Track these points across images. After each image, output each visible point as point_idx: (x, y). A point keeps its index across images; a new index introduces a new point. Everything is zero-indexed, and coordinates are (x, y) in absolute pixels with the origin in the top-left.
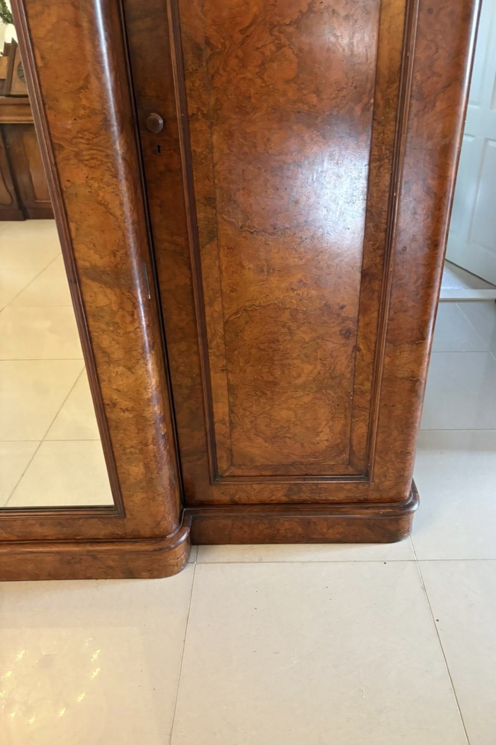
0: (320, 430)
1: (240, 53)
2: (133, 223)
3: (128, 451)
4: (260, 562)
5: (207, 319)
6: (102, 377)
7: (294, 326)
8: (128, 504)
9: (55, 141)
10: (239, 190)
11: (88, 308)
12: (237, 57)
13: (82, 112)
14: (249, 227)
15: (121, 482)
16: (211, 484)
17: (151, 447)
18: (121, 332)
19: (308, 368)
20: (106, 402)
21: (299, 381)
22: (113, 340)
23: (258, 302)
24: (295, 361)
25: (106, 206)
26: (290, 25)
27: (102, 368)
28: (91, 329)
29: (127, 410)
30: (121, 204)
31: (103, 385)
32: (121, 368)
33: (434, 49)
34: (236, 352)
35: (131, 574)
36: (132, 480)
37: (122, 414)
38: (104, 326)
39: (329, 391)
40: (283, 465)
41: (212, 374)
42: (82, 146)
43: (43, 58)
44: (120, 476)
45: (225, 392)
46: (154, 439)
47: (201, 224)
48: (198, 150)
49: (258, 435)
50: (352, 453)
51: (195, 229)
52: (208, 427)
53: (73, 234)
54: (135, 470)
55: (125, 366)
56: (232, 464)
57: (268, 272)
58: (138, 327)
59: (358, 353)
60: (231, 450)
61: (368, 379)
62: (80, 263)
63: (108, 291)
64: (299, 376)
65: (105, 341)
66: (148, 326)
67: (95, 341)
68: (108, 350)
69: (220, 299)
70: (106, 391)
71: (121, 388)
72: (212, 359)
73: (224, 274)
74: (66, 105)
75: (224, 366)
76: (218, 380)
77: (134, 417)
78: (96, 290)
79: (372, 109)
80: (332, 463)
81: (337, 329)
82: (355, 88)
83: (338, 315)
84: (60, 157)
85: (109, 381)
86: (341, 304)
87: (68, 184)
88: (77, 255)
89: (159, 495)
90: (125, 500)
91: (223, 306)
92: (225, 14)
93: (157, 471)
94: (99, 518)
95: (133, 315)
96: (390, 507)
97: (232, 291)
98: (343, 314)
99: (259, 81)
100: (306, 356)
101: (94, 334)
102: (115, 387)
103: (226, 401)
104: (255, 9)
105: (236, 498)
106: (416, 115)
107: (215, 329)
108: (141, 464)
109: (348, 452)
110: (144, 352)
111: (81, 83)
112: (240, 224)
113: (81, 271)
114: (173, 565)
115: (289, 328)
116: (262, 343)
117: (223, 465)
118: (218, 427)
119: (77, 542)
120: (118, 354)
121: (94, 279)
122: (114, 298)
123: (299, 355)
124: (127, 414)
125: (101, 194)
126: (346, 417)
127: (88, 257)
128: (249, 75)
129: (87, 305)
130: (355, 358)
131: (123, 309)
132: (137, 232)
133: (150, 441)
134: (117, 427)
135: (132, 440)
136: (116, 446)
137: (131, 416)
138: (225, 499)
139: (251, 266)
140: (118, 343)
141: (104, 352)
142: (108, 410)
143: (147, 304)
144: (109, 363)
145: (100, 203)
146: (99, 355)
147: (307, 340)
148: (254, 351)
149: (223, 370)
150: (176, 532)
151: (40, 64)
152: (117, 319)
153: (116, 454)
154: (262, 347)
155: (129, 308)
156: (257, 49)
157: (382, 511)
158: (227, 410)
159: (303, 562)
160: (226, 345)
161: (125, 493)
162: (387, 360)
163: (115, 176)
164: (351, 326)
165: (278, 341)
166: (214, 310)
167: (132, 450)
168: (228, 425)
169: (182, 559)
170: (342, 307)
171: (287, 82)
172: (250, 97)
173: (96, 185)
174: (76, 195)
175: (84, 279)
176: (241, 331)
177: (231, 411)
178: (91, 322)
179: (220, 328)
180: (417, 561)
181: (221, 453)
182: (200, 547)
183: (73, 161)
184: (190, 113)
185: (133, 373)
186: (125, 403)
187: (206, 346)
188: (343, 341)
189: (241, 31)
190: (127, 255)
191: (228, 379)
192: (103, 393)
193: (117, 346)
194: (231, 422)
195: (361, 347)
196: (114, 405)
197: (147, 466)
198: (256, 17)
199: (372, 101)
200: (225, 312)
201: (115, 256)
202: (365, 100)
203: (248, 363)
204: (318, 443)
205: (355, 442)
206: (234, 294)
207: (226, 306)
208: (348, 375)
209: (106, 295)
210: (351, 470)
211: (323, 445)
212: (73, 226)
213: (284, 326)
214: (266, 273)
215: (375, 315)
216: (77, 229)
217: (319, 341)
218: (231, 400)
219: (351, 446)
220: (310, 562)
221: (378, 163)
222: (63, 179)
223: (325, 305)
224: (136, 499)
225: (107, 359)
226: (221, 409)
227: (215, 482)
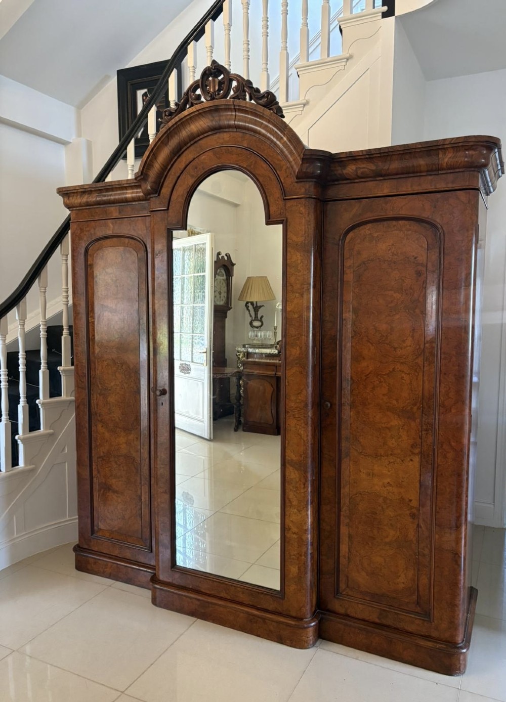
0: (399, 575)
1: (364, 383)
2: (311, 444)
3: (292, 557)
4: (357, 659)
5: (342, 495)
6: (287, 513)
7: (385, 507)
8: (287, 590)
9: (287, 410)
10: (360, 436)
11: (286, 478)
12: (363, 384)
13: (298, 401)
14: (364, 453)
15: (286, 575)
16: (334, 596)
17: (303, 557)
18: (298, 492)
19: (392, 533)
20: (286, 527)
21: (387, 540)
22: (294, 495)
23: (367, 491)
24: (385, 527)
25: (301, 436)
26: (385, 375)
27: (287, 509)
28: (286, 488)
29: (295, 533)
30: (307, 436)
31: (286, 517)
32: (296, 510)
33: (448, 388)
34: (354, 516)
35: (281, 640)
36: (291, 576)
37: (292, 535)
38: (291, 488)
39: (404, 550)
40: (377, 595)
41: (341, 527)
42: (296, 413)
43: (288, 382)
44: (286, 571)
45: (347, 539)
46: (305, 553)
47: (343, 449)
48: (345, 417)
49: (363, 570)
50: (419, 596)
51: (340, 451)
52: (336, 557)
53: (286, 445)
54: (293, 570)
55: (297, 509)
56: (348, 586)
57: (373, 476)
58: (306, 491)
59: (420, 529)
60: (347, 577)
61: (427, 547)
62: (287, 457)
63: (296, 471)
64: (387, 537)
65: (291, 495)
66: (311, 492)
67: (287, 494)
68: (291, 500)
69: (348, 486)
70: (287, 521)
71: (294, 520)
72: (342, 518)
73: (351, 473)
74: (293, 398)
75: (347, 523)
76: (344, 530)
77: (297, 538)
78: (291, 470)
79: (421, 409)
80: (407, 601)
81: (408, 512)
82: (414, 400)
83: (409, 504)
84: (287, 416)
85: (289, 516)
86: (410, 499)
87: (288, 426)
88: (286, 454)
89: (303, 589)
90: (286, 588)
91: (350, 490)
92: (359, 370)
93: (304, 573)
94: (271, 596)
95: (304, 485)
96: (445, 645)
97: (354, 483)
98: (411, 504)
99: (371, 394)
100: (391, 524)
101: (287, 491)
102: (291, 519)
103: (347, 544)
104: (371, 369)
105: (349, 612)
106: (442, 413)
107: (345, 501)
108: (297, 566)
109: (416, 594)
110: (307, 504)
111: (300, 391)
112: (360, 451)
113: (286, 461)
114: (304, 641)
115: (382, 507)
116: (368, 513)
117: (342, 586)
118: (341, 559)
119: (258, 609)
120: (295, 503)
121: (291, 466)
122: (298, 476)
123: (387, 524)
124: (294, 536)
125: (300, 431)
126: (414, 569)
127: (291, 455)
128: (368, 391)
129: (286, 477)
130: (419, 532)
131: (300, 480)
132: (313, 449)
133: (303, 554)
134: (289, 542)
135: (294, 551)
136: (287, 553)
137: (296, 537)
138: (342, 611)
139: (364, 471)
140: (296, 497)
141: (290, 501)
142: (286, 531)
143: (313, 481)
144: (290, 507)
145: (298, 434)
146: (287, 501)
147: (392, 516)
148: (363, 517)
149: (347, 525)
150: (310, 619)
151: (287, 384)
152: (298, 485)
153: (286, 557)
154: (368, 515)
155: (303, 480)
156: (371, 382)
157: (438, 646)
158: (347, 550)
159: (383, 668)
160: (349, 511)
161: (286, 583)
162: (437, 536)
163: (307, 424)
164: (416, 511)
165: (376, 514)
166: (345, 491)
167: (294, 557)
168: (347, 559)
169: (310, 640)
170: (410, 501)
171: (384, 395)
172: (367, 399)
173: (298, 427)
174: (290, 430)
175: (287, 465)
176: (358, 505)
177: (349, 551)
178: (287, 485)
179: (347, 501)
180: (460, 690)
181: (342, 578)
182: (324, 640)
183: (292, 418)
184: (342, 402)
185: (300, 513)
186: (294, 529)
187: (340, 510)
188: (411, 520)
189: (365, 376)
190: (306, 457)
191: (349, 531)
192: (286, 522)
193: (295, 499)
194: (349, 558)
195: (422, 526)
196: (290, 529)
197: (299, 568)
198: (371, 371)
199: (421, 406)
200: (351, 493)
201: (301, 456)
202: (418, 405)
203: (360, 523)
204: (398, 584)
205: (420, 589)
206: (355, 484)
207: (351, 490)
208: (415, 542)
209: (295, 474)
210: (418, 609)
211: (401, 586)
212: (287, 442)
213: (380, 506)
214: (371, 476)
215: (429, 508)
216: (288, 444)
217: (398, 517)
218: (350, 544)
219: (418, 591)
220: (388, 669)
221: (426, 432)
222: (287, 424)
223: (402, 498)
224: (292, 588)
225: (290, 504)
226: (344, 548)
227: (337, 596)
